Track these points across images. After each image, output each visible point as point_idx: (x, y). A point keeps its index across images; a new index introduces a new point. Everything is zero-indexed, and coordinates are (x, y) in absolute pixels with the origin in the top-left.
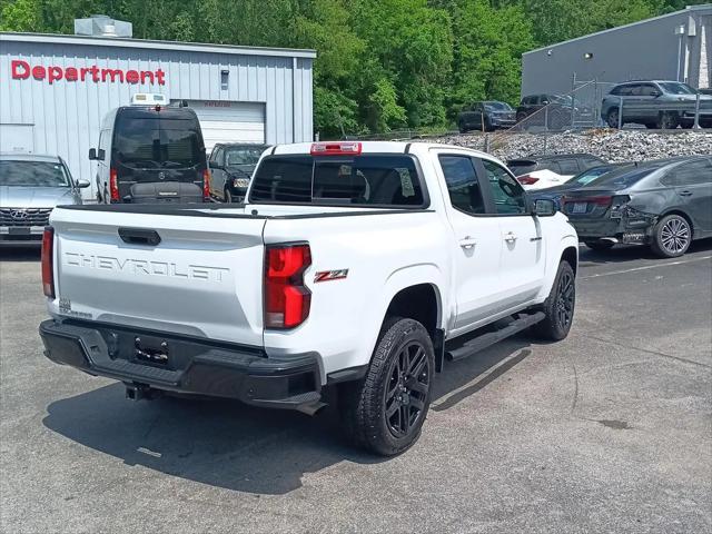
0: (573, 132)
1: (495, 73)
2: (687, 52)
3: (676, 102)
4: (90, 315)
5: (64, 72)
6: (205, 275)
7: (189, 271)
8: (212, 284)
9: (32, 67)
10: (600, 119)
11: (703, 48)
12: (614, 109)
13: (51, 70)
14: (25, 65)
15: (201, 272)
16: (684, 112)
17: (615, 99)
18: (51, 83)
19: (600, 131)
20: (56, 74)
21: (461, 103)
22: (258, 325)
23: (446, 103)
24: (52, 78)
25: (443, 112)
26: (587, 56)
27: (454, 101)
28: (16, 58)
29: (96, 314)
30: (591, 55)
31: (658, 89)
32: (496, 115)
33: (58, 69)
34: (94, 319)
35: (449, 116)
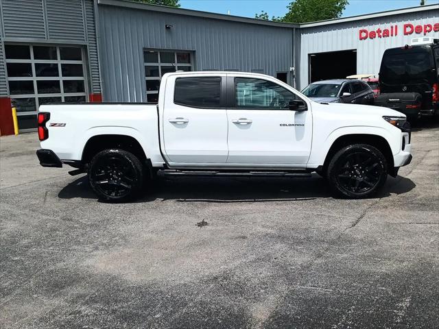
5: (433, 27)
9: (414, 27)
13: (425, 27)
14: (411, 26)
18: (425, 34)
20: (428, 28)
24: (426, 31)
28: (407, 23)
33: (429, 26)
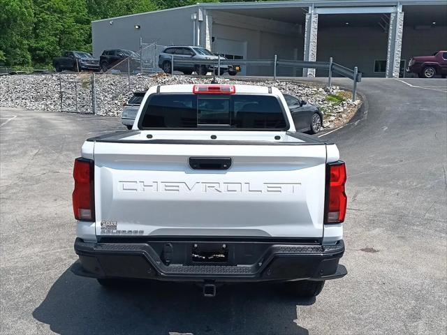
0: (143, 75)
1: (63, 32)
2: (199, 31)
3: (203, 60)
4: (142, 232)
6: (279, 189)
7: (264, 188)
8: (286, 195)
10: (158, 67)
11: (207, 28)
12: (168, 62)
15: (275, 187)
16: (209, 66)
17: (167, 56)
19: (160, 75)
21: (42, 50)
22: (319, 222)
23: (31, 50)
25: (29, 56)
26: (137, 27)
27: (36, 49)
29: (148, 230)
30: (139, 27)
31: (193, 51)
32: (83, 61)
34: (145, 234)
35: (33, 59)
